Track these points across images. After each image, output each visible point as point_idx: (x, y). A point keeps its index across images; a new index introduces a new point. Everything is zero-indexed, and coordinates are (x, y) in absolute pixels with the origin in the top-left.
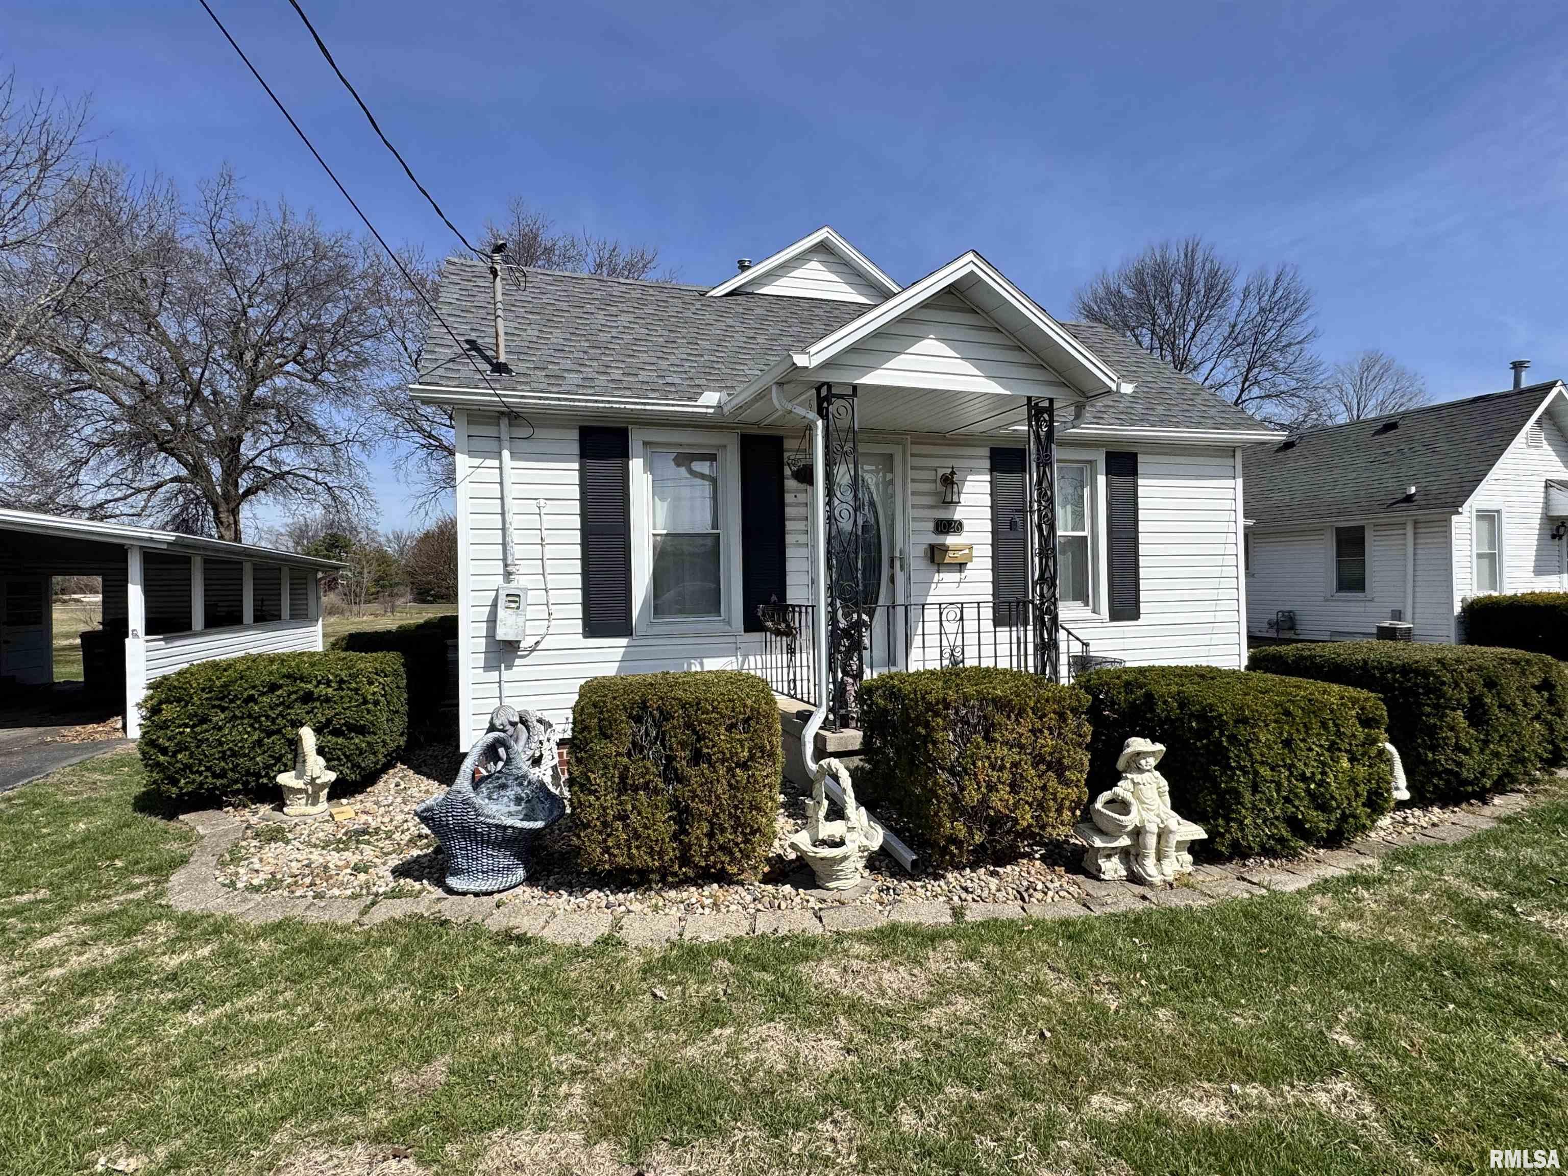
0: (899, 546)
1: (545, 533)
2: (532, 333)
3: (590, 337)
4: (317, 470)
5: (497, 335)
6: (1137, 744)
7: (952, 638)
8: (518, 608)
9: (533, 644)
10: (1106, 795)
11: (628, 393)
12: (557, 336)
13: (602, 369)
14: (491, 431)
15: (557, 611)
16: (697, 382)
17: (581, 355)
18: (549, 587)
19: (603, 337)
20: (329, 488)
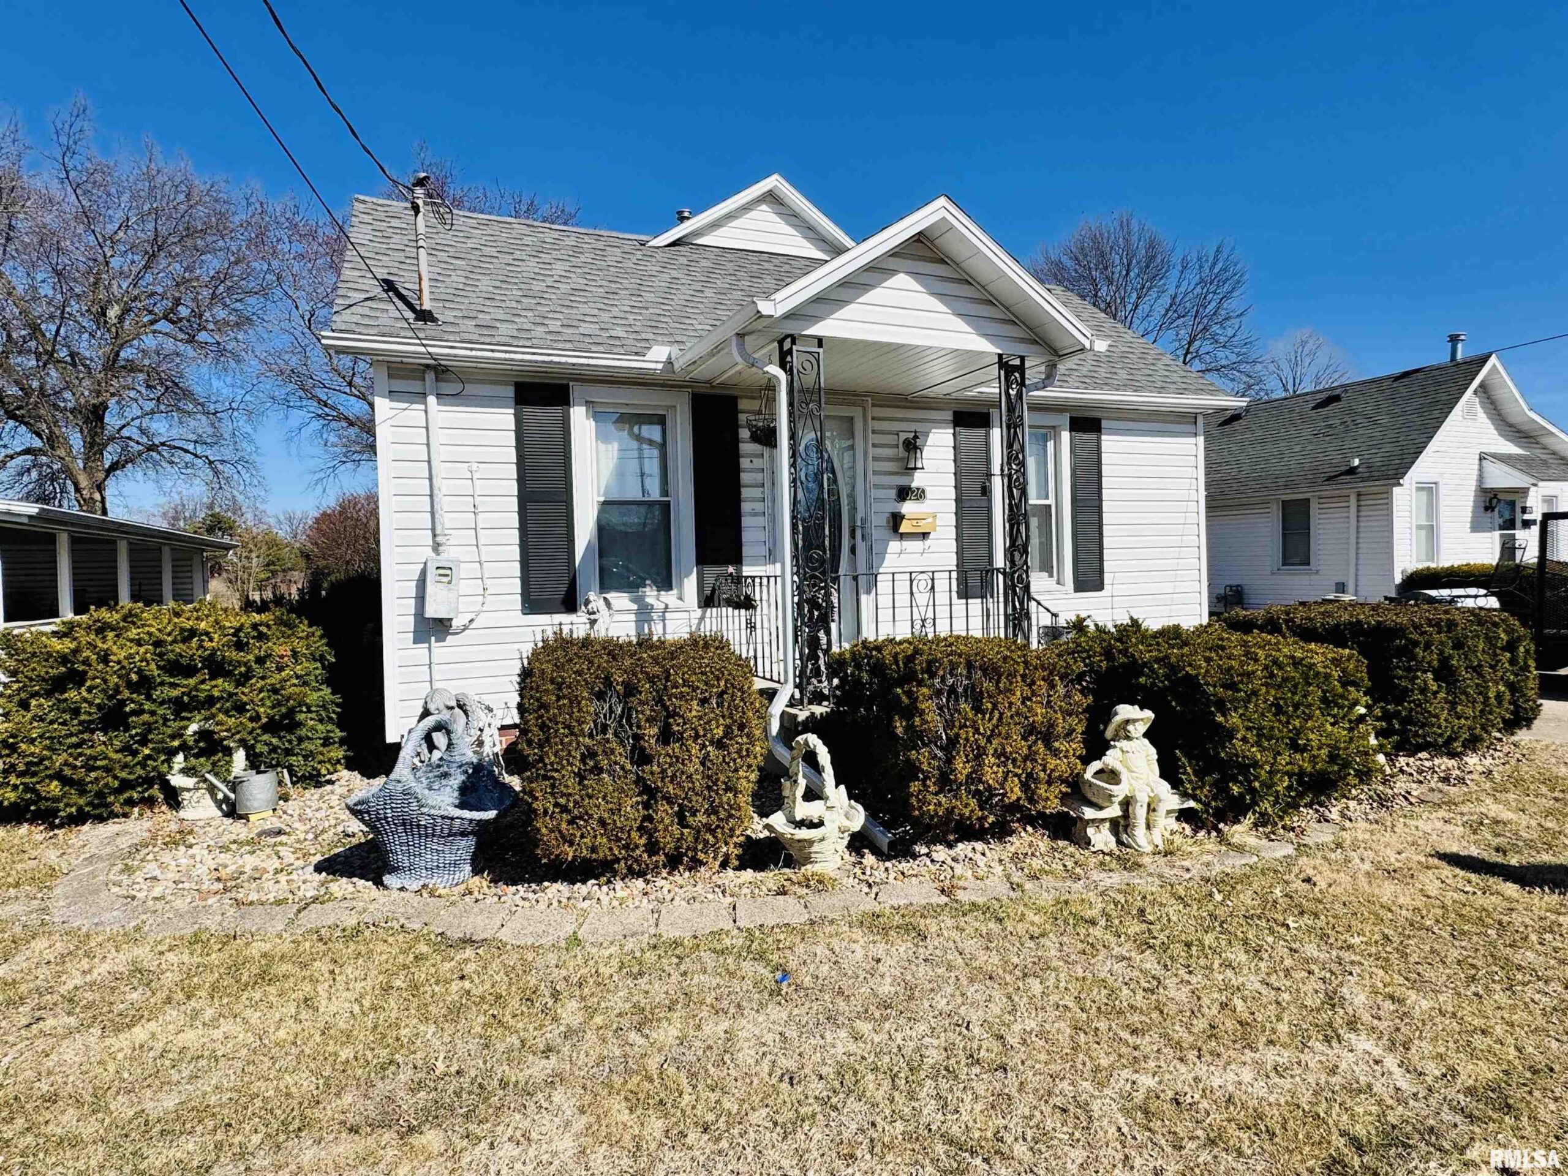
0: (860, 515)
1: (478, 499)
2: (457, 279)
3: (522, 286)
4: (196, 442)
5: (420, 279)
6: (1125, 711)
7: (923, 610)
8: (450, 582)
9: (466, 622)
10: (1096, 765)
11: (569, 346)
12: (485, 284)
13: (538, 320)
14: (415, 386)
15: (493, 586)
16: (643, 336)
17: (514, 305)
18: (483, 559)
19: (538, 286)
20: (211, 462)
